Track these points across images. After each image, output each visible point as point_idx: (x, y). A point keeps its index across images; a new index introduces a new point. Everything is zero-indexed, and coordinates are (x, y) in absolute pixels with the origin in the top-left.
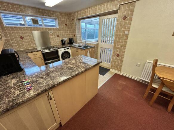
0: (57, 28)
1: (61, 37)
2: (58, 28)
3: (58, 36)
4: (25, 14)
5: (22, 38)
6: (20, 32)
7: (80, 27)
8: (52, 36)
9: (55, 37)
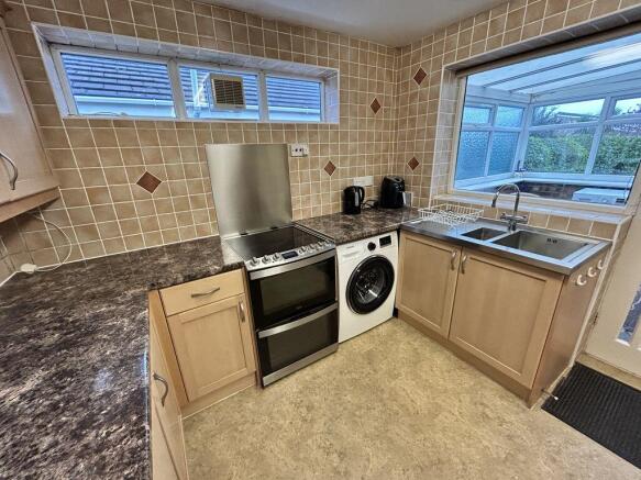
0: (332, 126)
1: (343, 173)
2: (337, 123)
3: (330, 168)
4: (180, 48)
5: (149, 182)
6: (146, 150)
7: (454, 117)
8: (304, 166)
9: (315, 176)
